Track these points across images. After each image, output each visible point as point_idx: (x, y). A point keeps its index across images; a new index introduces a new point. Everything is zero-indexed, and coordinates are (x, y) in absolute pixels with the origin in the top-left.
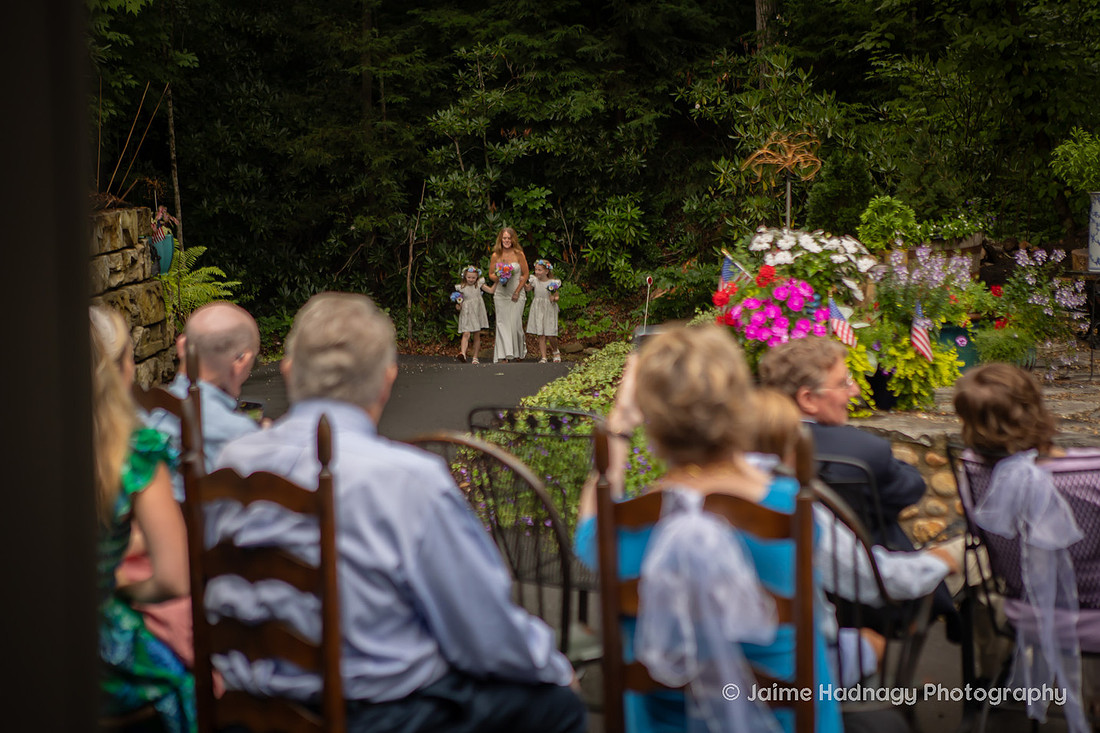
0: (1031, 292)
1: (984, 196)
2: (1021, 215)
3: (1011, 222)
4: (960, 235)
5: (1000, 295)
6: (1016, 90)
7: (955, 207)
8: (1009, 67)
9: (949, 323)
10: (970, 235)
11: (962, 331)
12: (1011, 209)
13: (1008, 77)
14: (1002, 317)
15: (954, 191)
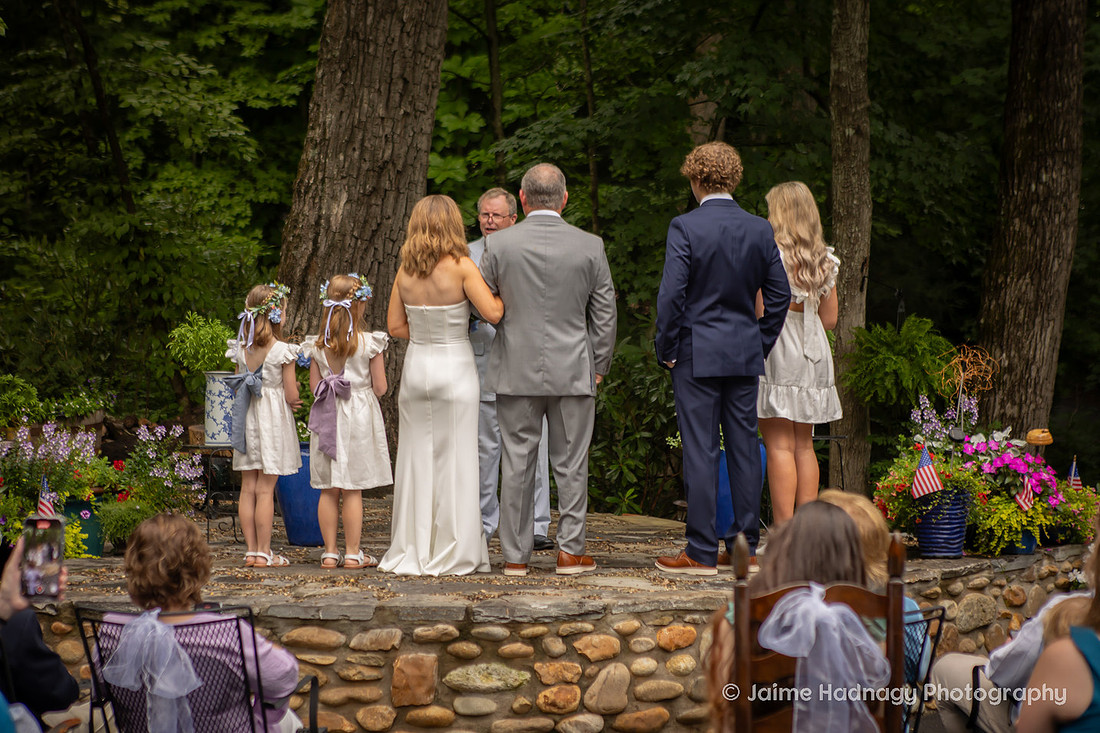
0: (152, 465)
1: (104, 375)
2: (140, 393)
3: (131, 400)
4: (82, 412)
5: (122, 469)
6: (133, 276)
7: (76, 386)
8: (126, 253)
9: (72, 497)
10: (92, 412)
11: (86, 505)
12: (130, 388)
13: (125, 262)
14: (124, 490)
15: (76, 370)
